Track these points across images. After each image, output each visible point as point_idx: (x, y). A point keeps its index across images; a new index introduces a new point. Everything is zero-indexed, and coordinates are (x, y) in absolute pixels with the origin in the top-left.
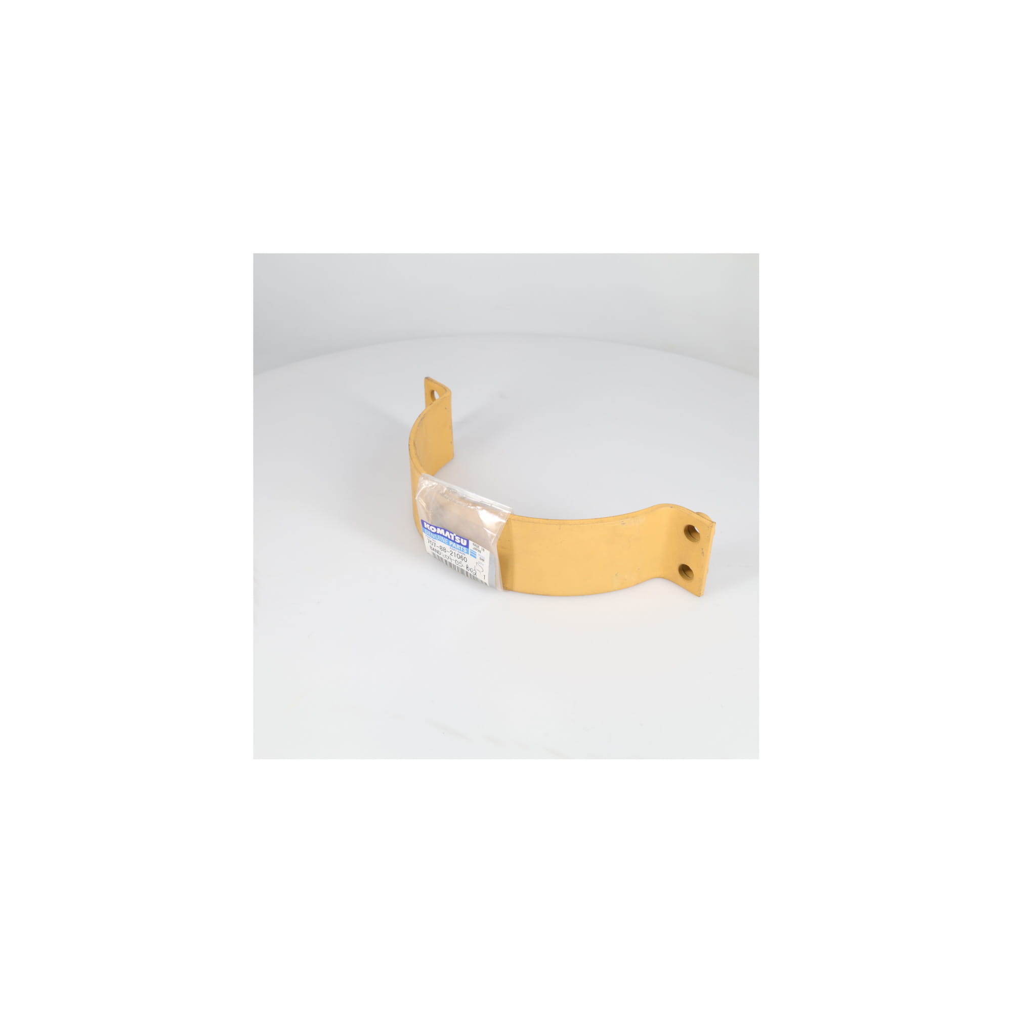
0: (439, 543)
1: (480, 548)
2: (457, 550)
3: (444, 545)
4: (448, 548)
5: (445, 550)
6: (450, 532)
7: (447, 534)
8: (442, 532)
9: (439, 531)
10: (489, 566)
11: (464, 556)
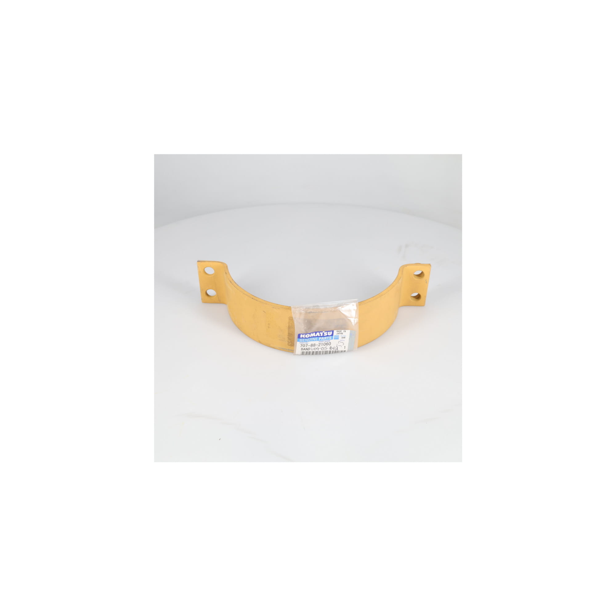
0: (310, 343)
1: (342, 331)
2: (324, 340)
3: (313, 343)
4: (317, 343)
5: (315, 345)
6: (319, 332)
7: (318, 334)
8: (314, 335)
9: (312, 335)
10: (349, 339)
11: (329, 342)
